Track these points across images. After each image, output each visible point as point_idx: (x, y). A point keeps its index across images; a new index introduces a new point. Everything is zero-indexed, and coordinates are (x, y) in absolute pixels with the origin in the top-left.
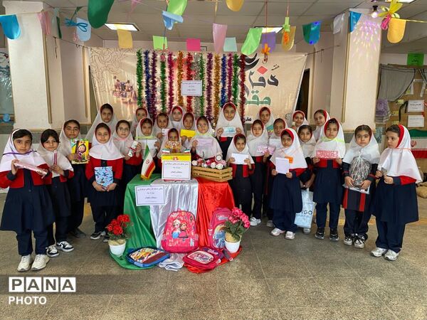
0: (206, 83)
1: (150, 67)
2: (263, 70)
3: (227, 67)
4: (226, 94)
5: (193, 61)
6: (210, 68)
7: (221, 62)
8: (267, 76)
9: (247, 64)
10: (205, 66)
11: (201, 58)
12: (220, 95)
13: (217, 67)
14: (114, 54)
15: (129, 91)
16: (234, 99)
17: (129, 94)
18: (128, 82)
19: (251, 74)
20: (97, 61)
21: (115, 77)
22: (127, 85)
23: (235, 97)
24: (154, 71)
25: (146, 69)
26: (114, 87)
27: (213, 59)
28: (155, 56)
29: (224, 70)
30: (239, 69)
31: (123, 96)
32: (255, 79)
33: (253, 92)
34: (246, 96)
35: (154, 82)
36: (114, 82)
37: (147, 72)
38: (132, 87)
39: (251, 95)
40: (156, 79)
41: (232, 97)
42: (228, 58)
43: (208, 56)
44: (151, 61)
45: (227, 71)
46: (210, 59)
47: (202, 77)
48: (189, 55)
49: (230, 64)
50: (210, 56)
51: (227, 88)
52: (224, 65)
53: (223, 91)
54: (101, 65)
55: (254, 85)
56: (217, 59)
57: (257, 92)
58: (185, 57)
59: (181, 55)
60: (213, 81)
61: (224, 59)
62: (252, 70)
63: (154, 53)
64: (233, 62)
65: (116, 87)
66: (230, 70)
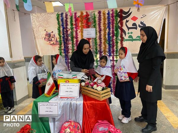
0: (98, 29)
1: (64, 22)
2: (135, 18)
3: (111, 18)
4: (111, 35)
5: (90, 17)
6: (100, 20)
7: (107, 16)
8: (138, 22)
9: (124, 15)
10: (97, 19)
11: (94, 14)
12: (107, 36)
13: (105, 19)
14: (44, 16)
15: (53, 37)
16: (117, 38)
17: (53, 39)
18: (52, 32)
19: (127, 21)
20: (35, 21)
21: (45, 30)
22: (52, 34)
23: (117, 37)
24: (67, 25)
25: (62, 23)
26: (45, 36)
27: (102, 14)
28: (66, 15)
29: (109, 21)
30: (119, 19)
31: (49, 40)
32: (130, 25)
33: (129, 33)
34: (124, 36)
35: (67, 31)
36: (45, 33)
37: (63, 25)
38: (54, 35)
39: (127, 35)
40: (68, 29)
41: (115, 37)
42: (111, 13)
43: (98, 13)
44: (65, 19)
45: (111, 21)
46: (100, 14)
47: (95, 26)
48: (87, 13)
49: (113, 17)
50: (100, 12)
51: (111, 32)
52: (109, 17)
53: (109, 34)
54: (37, 24)
55: (129, 28)
56: (104, 14)
57: (131, 33)
58: (85, 14)
59: (82, 13)
60: (102, 28)
61: (108, 14)
62: (127, 19)
63: (66, 14)
64: (115, 15)
65: (46, 35)
66: (113, 20)
